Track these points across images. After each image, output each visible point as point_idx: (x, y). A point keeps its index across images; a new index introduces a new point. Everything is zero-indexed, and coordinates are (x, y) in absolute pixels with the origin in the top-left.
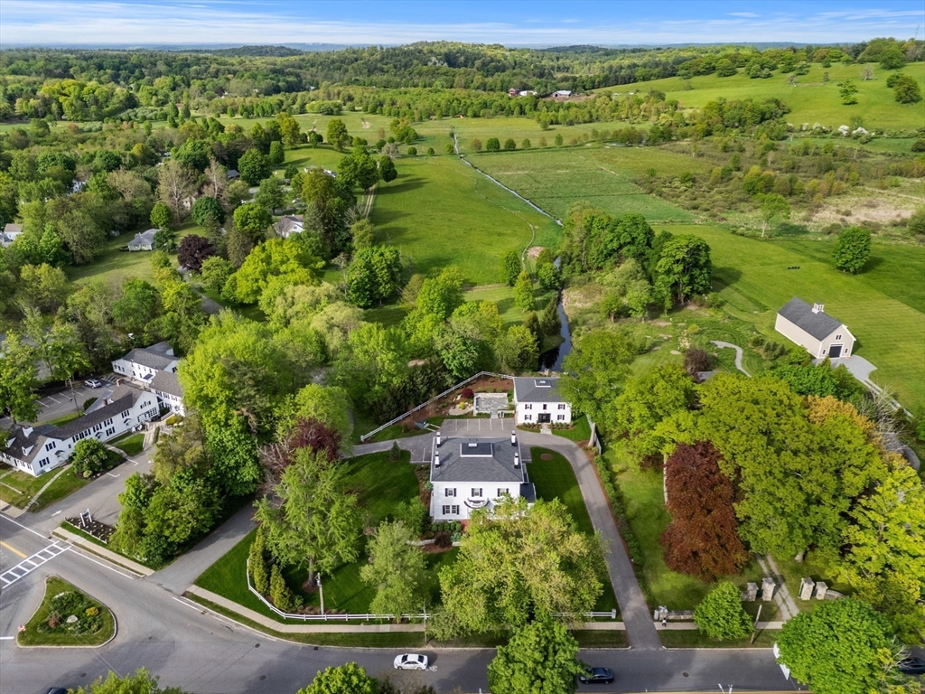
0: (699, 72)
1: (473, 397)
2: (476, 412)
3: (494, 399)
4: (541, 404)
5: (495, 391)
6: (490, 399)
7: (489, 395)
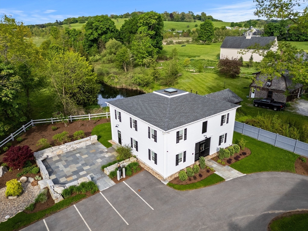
0: (71, 22)
1: (34, 162)
2: (57, 192)
3: (79, 151)
4: (199, 124)
5: (72, 138)
6: (69, 154)
7: (64, 148)
